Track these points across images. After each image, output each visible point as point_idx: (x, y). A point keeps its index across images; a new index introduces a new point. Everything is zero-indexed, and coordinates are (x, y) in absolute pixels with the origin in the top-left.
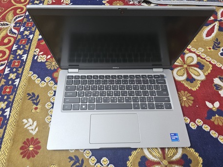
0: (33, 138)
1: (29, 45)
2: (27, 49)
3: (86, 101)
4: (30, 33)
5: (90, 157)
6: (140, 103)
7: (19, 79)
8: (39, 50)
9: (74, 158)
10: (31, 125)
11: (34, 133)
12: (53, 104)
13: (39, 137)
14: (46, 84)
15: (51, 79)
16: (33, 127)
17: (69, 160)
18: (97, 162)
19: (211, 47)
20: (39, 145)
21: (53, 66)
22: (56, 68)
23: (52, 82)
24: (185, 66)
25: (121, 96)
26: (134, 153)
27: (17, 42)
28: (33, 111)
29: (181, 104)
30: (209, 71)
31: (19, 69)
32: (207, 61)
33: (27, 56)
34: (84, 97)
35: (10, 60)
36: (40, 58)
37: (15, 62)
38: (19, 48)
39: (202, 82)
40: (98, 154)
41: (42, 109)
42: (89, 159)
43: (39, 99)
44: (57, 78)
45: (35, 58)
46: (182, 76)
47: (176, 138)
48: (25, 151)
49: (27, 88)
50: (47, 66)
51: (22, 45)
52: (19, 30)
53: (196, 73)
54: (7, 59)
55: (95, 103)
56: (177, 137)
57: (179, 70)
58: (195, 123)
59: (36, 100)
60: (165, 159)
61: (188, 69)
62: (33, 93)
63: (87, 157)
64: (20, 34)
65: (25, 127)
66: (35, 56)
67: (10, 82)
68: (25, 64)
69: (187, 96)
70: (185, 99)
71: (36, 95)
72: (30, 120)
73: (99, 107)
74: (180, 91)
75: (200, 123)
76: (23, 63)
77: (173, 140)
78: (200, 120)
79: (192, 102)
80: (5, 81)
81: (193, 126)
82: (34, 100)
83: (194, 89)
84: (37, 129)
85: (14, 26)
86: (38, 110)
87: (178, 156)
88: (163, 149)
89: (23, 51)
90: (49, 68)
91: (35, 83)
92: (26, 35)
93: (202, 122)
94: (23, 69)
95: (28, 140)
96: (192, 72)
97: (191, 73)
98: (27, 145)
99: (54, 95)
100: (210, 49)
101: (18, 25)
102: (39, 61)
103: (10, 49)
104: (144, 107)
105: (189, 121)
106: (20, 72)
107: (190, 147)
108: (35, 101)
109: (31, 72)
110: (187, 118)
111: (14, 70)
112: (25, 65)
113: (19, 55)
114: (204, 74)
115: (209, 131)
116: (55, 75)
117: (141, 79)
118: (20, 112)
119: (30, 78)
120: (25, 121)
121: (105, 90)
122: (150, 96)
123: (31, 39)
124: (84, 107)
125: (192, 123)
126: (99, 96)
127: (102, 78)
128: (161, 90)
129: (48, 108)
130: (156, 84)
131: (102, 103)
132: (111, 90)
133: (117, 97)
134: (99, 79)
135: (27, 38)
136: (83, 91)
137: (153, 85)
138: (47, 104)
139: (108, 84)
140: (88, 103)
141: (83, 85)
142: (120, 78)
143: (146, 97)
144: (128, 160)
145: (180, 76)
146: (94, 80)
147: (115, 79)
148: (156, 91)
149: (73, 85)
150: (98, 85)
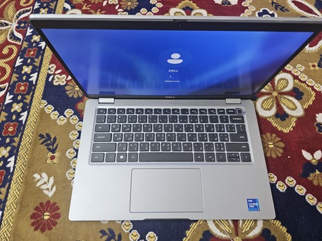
0: (49, 202)
1: (40, 58)
2: (37, 64)
3: (124, 149)
4: (40, 38)
5: (131, 231)
6: (204, 152)
7: (26, 112)
8: (55, 67)
9: (107, 231)
10: (45, 183)
11: (50, 194)
12: (77, 151)
13: (57, 201)
14: (66, 120)
15: (73, 112)
16: (49, 186)
17: (101, 235)
18: (141, 239)
19: (316, 64)
20: (58, 212)
21: (76, 93)
22: (81, 95)
23: (76, 117)
24: (275, 94)
25: (176, 141)
26: (194, 226)
27: (22, 53)
29: (265, 154)
30: (311, 102)
31: (26, 96)
32: (308, 86)
33: (38, 76)
34: (123, 142)
35: (12, 82)
36: (56, 80)
37: (20, 86)
38: (25, 63)
39: (299, 119)
40: (142, 226)
41: (61, 159)
42: (128, 234)
43: (56, 143)
44: (83, 111)
45: (50, 80)
46: (269, 110)
47: (255, 207)
48: (38, 221)
49: (38, 126)
50: (68, 93)
51: (30, 58)
52: (24, 34)
53: (291, 106)
54: (9, 80)
55: (139, 152)
56: (257, 204)
57: (265, 100)
58: (285, 183)
59: (53, 144)
60: (237, 236)
61: (279, 99)
62: (47, 135)
63: (126, 231)
64: (26, 41)
65: (37, 185)
66: (49, 75)
67: (14, 117)
68: (35, 88)
69: (275, 141)
70: (272, 146)
71: (53, 137)
72: (44, 175)
73: (145, 158)
74: (265, 134)
75: (292, 183)
76: (31, 87)
77: (250, 209)
78: (292, 179)
79: (282, 151)
80: (6, 114)
81: (281, 188)
82: (50, 144)
83: (286, 131)
84: (54, 189)
85: (17, 27)
86: (55, 161)
87: (257, 231)
88: (236, 222)
89: (31, 67)
90: (70, 96)
91: (50, 118)
92: (35, 42)
93: (295, 181)
94: (32, 97)
95: (41, 204)
96: (284, 104)
97: (282, 105)
98: (41, 211)
99: (79, 138)
100: (314, 66)
101: (23, 25)
102: (55, 84)
103: (12, 63)
104: (210, 159)
105: (275, 179)
106: (28, 101)
107: (274, 220)
108: (51, 147)
109: (45, 102)
110: (273, 175)
111: (19, 98)
112: (34, 90)
113: (26, 73)
114: (302, 107)
115: (304, 194)
116: (79, 106)
117: (208, 115)
118: (29, 163)
119: (43, 111)
120: (37, 176)
121: (153, 132)
122: (219, 142)
123: (43, 48)
124: (122, 157)
125: (280, 183)
126: (145, 141)
127: (149, 113)
128: (236, 132)
129: (69, 157)
130: (230, 123)
131: (150, 151)
132: (163, 132)
133: (171, 142)
134: (144, 114)
135: (36, 46)
136: (121, 132)
137: (225, 124)
138: (69, 151)
139: (158, 123)
140: (128, 152)
141: (121, 124)
142: (176, 113)
143: (214, 143)
144: (186, 236)
145: (266, 110)
146: (138, 115)
147: (168, 115)
148: (229, 133)
149: (106, 123)
150: (142, 124)
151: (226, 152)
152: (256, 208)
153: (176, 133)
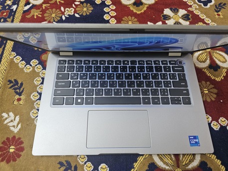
0: (14, 137)
1: (11, 18)
3: (82, 94)
4: (13, 3)
5: (85, 163)
6: (151, 96)
9: (65, 163)
10: (12, 121)
11: (16, 130)
12: (40, 94)
13: (21, 136)
14: (31, 69)
15: (38, 62)
16: (15, 123)
17: (59, 166)
18: (94, 169)
20: (22, 146)
23: (40, 66)
24: (208, 50)
25: (127, 88)
26: (140, 159)
28: (16, 103)
34: (80, 87)
40: (96, 160)
41: (26, 100)
42: (83, 165)
43: (23, 87)
44: (46, 61)
46: (204, 62)
47: (196, 142)
48: (4, 154)
49: (8, 73)
51: (3, 18)
53: (222, 59)
55: (94, 96)
56: (197, 140)
57: (201, 54)
58: (218, 122)
59: (19, 89)
60: (179, 167)
61: (212, 54)
62: (16, 81)
63: (81, 163)
64: (1, 5)
65: (5, 123)
68: (6, 42)
69: (209, 88)
70: (207, 92)
71: (20, 82)
72: (11, 114)
73: (99, 102)
74: (201, 82)
75: (224, 123)
76: (3, 42)
77: (192, 144)
78: (224, 119)
79: (215, 96)
81: (216, 127)
82: (17, 89)
83: (218, 79)
84: (20, 126)
86: (21, 102)
87: (196, 163)
88: (177, 156)
90: (36, 49)
91: (18, 67)
92: (8, 5)
94: (4, 49)
95: (8, 139)
96: (216, 58)
97: (214, 58)
98: (7, 145)
99: (42, 83)
104: (156, 102)
105: (210, 119)
107: (212, 154)
108: (18, 90)
109: (14, 54)
110: (208, 116)
112: (6, 44)
116: (43, 57)
117: (154, 65)
119: (12, 61)
120: (5, 115)
121: (106, 80)
122: (163, 88)
123: (14, 10)
124: (79, 101)
125: (214, 123)
126: (99, 88)
127: (102, 64)
128: (178, 80)
129: (33, 99)
130: (172, 72)
131: (104, 96)
132: (115, 80)
133: (122, 88)
134: (99, 65)
135: (9, 9)
136: (79, 80)
137: (168, 73)
138: (33, 94)
139: (111, 72)
140: (85, 96)
141: (79, 73)
142: (126, 64)
143: (159, 88)
144: (134, 168)
145: (201, 62)
146: (93, 66)
147: (119, 66)
148: (171, 81)
149: (66, 72)
150: (97, 73)
151: (169, 96)
152: (197, 144)
153: (126, 81)
